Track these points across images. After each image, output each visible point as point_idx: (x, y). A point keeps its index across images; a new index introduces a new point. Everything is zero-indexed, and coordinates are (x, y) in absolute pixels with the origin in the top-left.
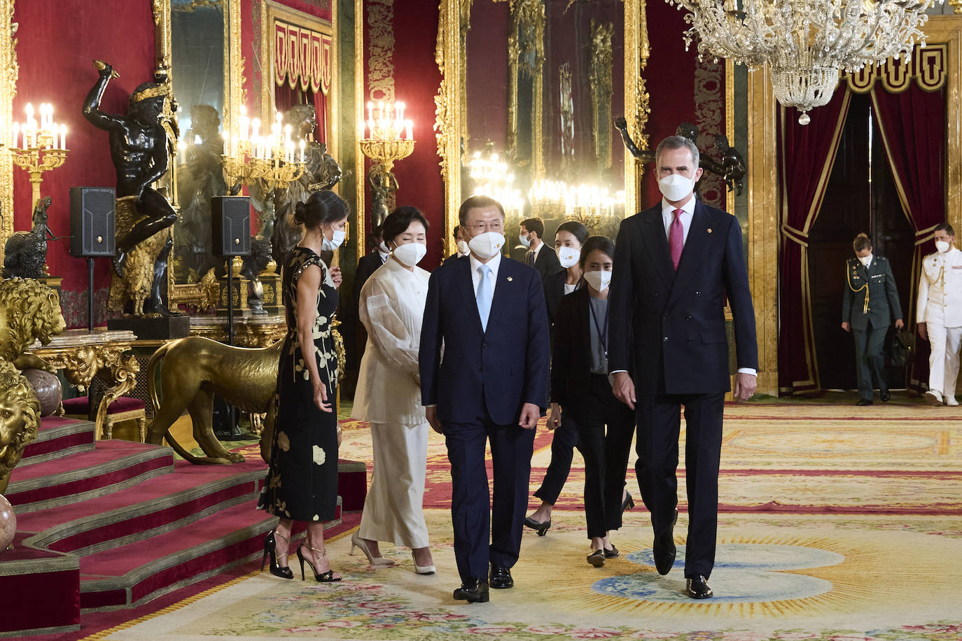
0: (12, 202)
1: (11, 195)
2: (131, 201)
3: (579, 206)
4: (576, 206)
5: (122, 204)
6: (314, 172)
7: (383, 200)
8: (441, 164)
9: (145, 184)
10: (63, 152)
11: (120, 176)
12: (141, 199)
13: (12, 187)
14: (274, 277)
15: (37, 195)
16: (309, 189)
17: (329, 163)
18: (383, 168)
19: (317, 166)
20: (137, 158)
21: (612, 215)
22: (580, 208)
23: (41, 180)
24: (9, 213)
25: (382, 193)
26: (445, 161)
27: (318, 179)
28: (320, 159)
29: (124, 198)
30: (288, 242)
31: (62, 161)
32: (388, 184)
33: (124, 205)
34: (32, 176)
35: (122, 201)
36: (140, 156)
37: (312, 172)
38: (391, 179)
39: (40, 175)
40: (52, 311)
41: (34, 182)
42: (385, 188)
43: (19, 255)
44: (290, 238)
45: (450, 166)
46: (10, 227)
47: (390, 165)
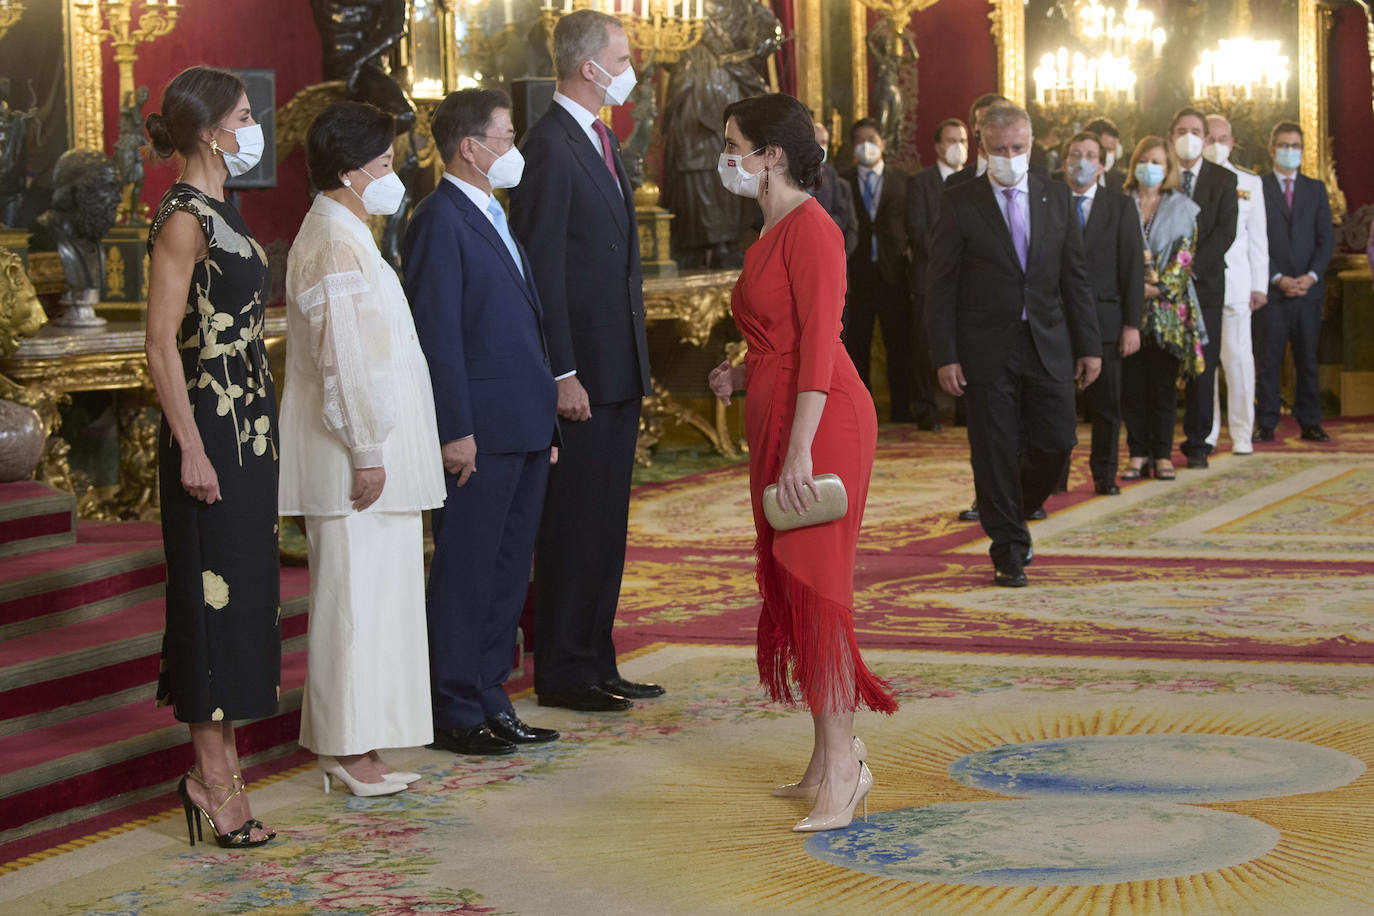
0: (98, 95)
1: (98, 84)
2: (333, 91)
3: (1217, 83)
4: (1211, 85)
5: (320, 95)
6: (735, 35)
7: (892, 77)
8: (991, 15)
9: (363, 60)
10: (172, 8)
11: (328, 47)
12: (355, 86)
13: (98, 70)
14: (653, 214)
15: (127, 84)
16: (722, 63)
17: (763, 19)
18: (891, 24)
19: (740, 22)
20: (354, 16)
21: (1284, 98)
22: (1217, 88)
23: (135, 58)
24: (95, 114)
25: (890, 67)
26: (998, 12)
27: (741, 44)
28: (745, 12)
29: (322, 86)
30: (689, 153)
31: (171, 26)
32: (900, 51)
33: (322, 99)
34: (119, 50)
35: (319, 91)
36: (360, 13)
37: (731, 34)
38: (906, 44)
39: (131, 50)
40: (13, 296)
41: (121, 61)
42: (894, 56)
43: (74, 190)
44: (693, 146)
45: (1005, 18)
46: (95, 138)
47: (904, 19)
